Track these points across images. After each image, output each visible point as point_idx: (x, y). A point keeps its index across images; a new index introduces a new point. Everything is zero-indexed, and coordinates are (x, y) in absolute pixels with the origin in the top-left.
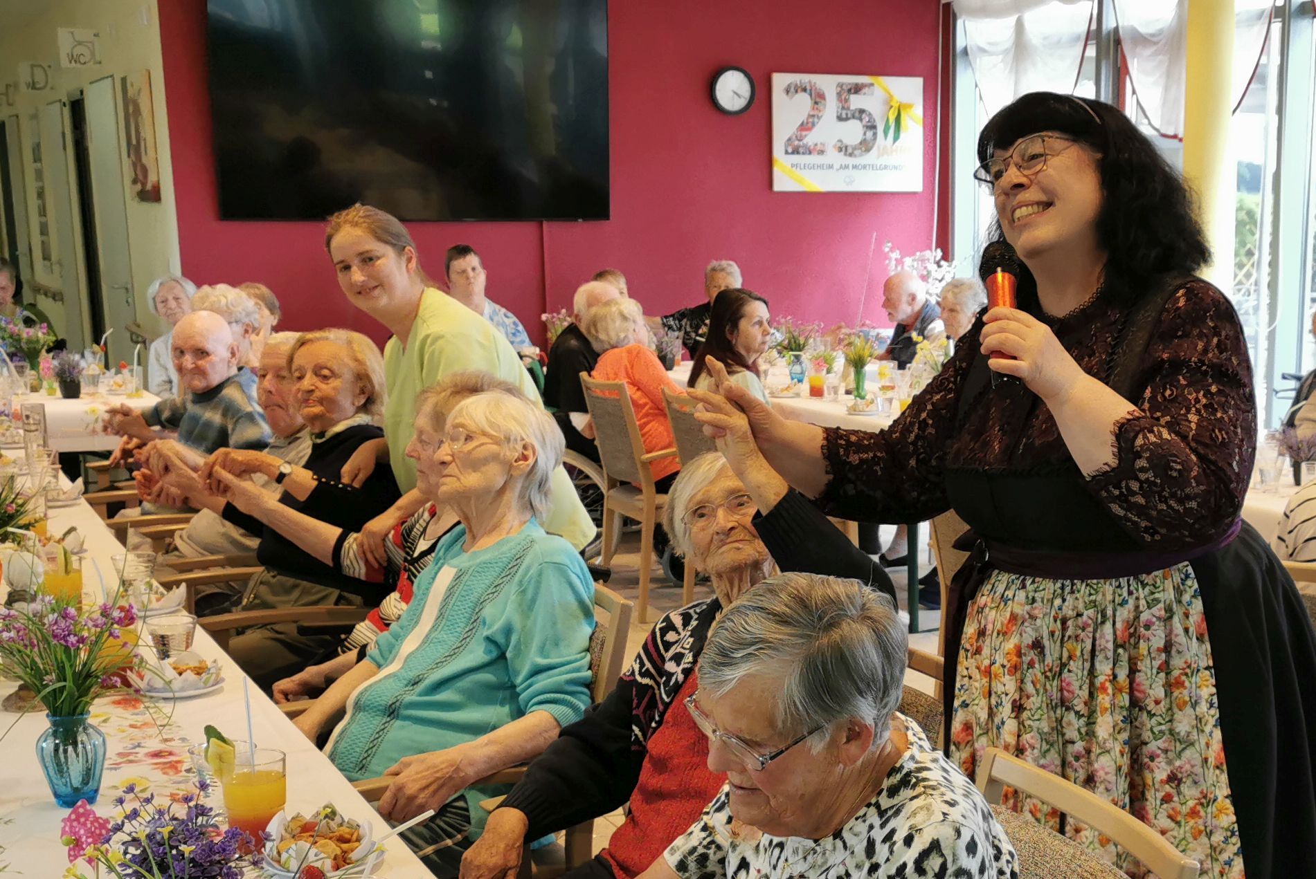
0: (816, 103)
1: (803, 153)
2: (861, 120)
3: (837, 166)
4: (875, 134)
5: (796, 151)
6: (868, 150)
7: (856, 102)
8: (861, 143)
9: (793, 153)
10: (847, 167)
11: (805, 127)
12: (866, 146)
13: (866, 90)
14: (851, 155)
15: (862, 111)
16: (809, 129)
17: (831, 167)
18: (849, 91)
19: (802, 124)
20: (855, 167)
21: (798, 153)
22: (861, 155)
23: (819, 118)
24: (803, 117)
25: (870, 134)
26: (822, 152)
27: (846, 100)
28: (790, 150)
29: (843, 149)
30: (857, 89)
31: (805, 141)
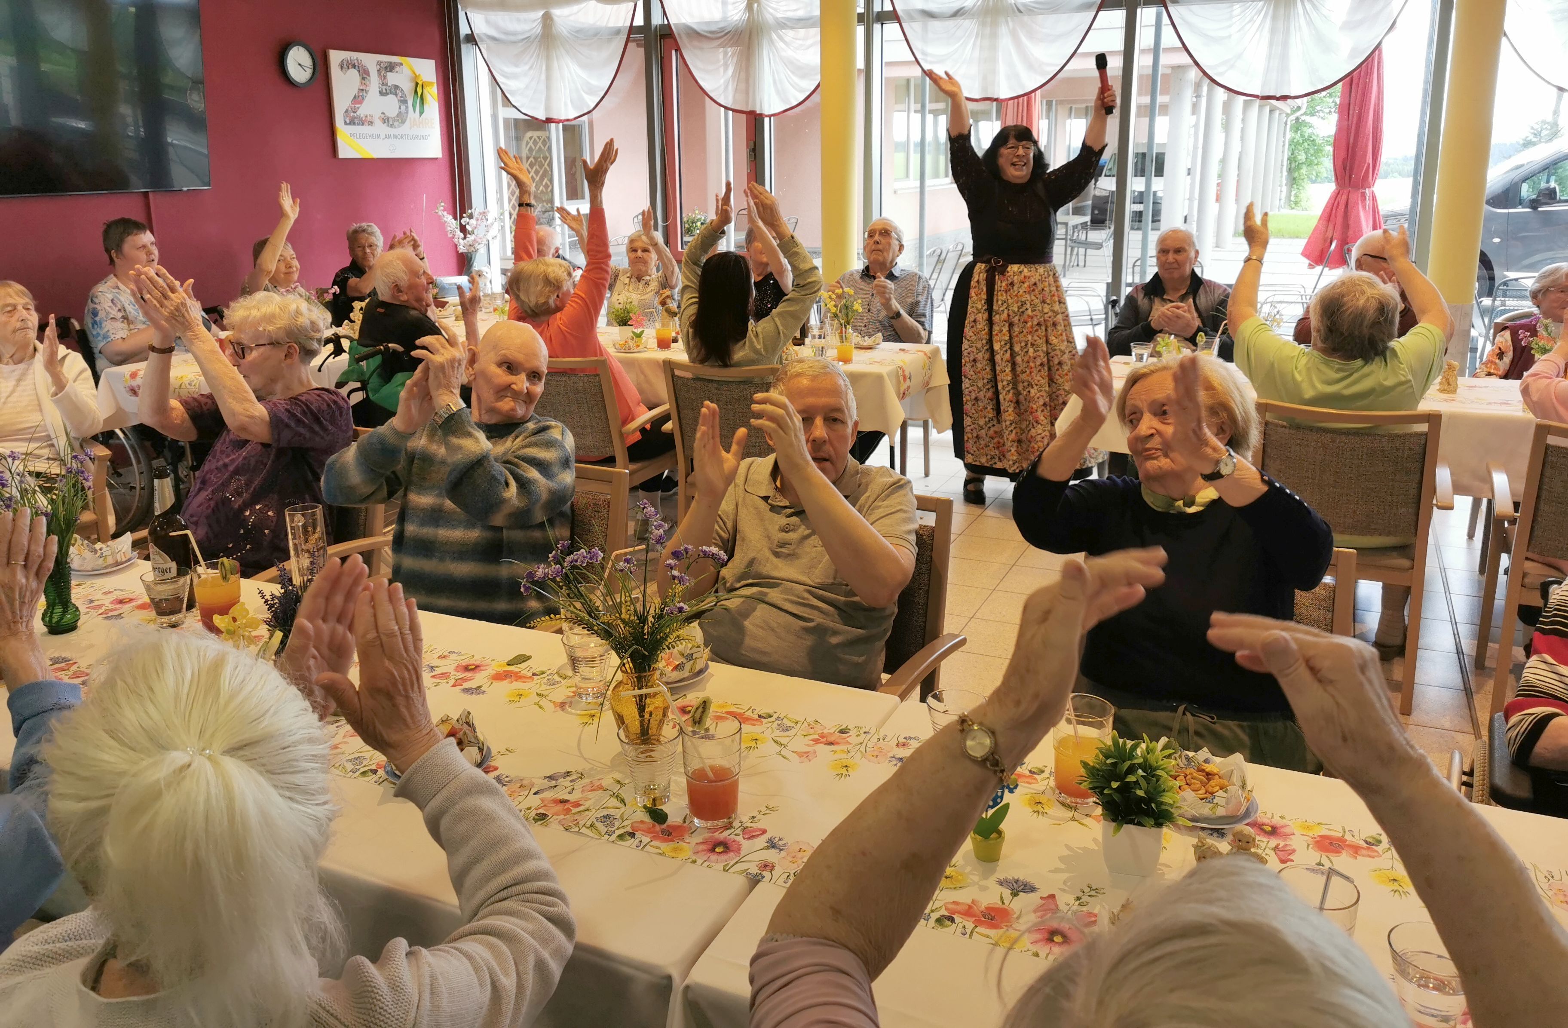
0: (363, 79)
1: (358, 124)
2: (396, 95)
3: (383, 136)
4: (407, 107)
5: (352, 123)
6: (403, 122)
7: (392, 79)
8: (398, 116)
9: (350, 124)
10: (390, 136)
11: (358, 99)
12: (401, 118)
13: (397, 69)
14: (392, 126)
15: (396, 87)
16: (361, 103)
17: (379, 136)
18: (386, 68)
19: (355, 97)
20: (395, 137)
21: (354, 124)
22: (399, 127)
23: (367, 92)
24: (355, 91)
25: (403, 107)
26: (371, 123)
27: (385, 77)
28: (348, 122)
29: (385, 120)
30: (391, 67)
31: (358, 113)
